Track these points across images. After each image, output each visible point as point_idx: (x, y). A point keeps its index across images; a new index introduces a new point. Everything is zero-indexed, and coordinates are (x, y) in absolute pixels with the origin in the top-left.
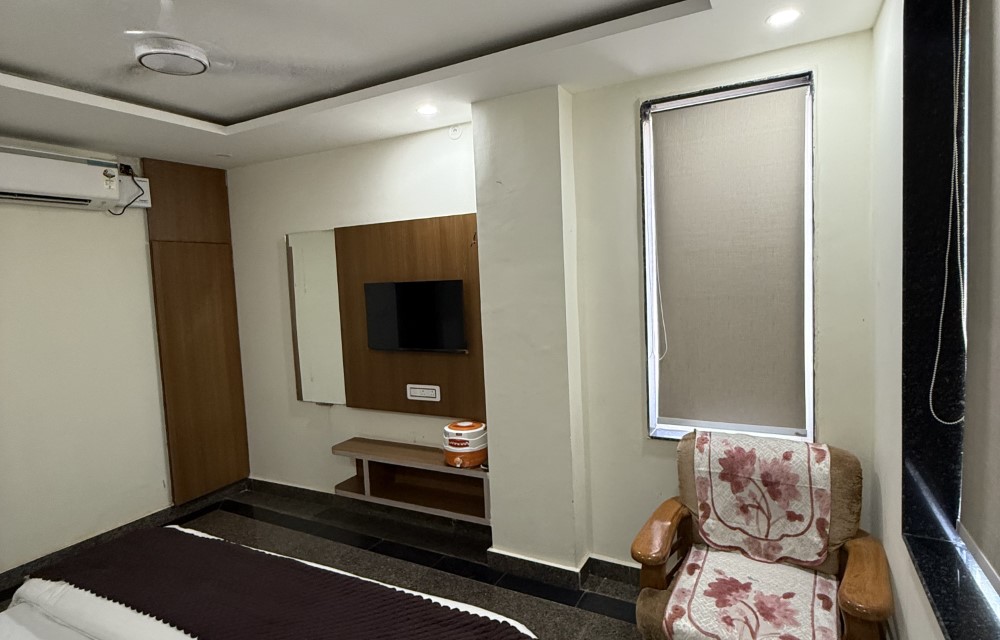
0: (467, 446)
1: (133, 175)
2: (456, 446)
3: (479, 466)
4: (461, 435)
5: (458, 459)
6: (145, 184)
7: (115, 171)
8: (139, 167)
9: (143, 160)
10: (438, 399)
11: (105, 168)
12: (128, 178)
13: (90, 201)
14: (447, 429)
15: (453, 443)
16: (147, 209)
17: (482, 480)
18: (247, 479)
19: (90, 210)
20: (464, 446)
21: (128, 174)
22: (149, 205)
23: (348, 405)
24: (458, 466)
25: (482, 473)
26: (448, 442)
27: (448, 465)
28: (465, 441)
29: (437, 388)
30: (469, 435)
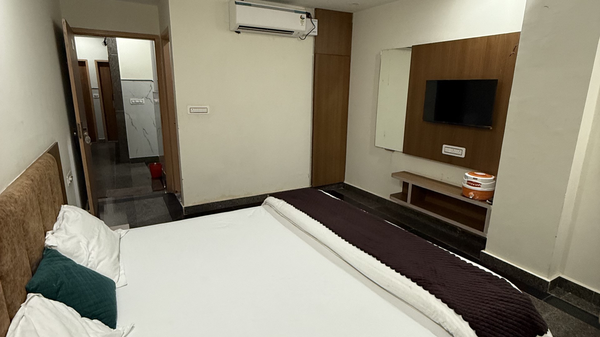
0: (480, 187)
1: (311, 18)
2: (472, 185)
3: (486, 201)
4: (477, 179)
5: (472, 193)
6: (316, 22)
7: (305, 16)
8: (314, 13)
9: (316, 9)
10: (463, 156)
11: (301, 14)
12: (309, 19)
13: (294, 32)
14: (467, 174)
15: (469, 183)
16: (315, 36)
17: (486, 209)
18: (343, 183)
19: (292, 37)
20: (477, 186)
21: (309, 18)
22: (316, 34)
23: (403, 152)
24: (471, 197)
25: (487, 205)
26: (466, 182)
27: (464, 196)
28: (478, 184)
29: (464, 149)
30: (482, 181)
